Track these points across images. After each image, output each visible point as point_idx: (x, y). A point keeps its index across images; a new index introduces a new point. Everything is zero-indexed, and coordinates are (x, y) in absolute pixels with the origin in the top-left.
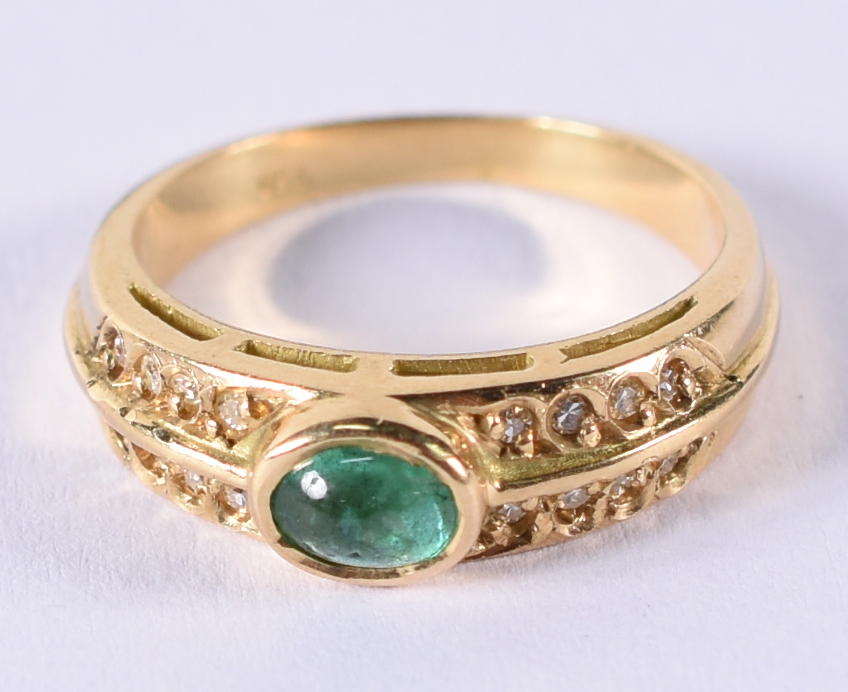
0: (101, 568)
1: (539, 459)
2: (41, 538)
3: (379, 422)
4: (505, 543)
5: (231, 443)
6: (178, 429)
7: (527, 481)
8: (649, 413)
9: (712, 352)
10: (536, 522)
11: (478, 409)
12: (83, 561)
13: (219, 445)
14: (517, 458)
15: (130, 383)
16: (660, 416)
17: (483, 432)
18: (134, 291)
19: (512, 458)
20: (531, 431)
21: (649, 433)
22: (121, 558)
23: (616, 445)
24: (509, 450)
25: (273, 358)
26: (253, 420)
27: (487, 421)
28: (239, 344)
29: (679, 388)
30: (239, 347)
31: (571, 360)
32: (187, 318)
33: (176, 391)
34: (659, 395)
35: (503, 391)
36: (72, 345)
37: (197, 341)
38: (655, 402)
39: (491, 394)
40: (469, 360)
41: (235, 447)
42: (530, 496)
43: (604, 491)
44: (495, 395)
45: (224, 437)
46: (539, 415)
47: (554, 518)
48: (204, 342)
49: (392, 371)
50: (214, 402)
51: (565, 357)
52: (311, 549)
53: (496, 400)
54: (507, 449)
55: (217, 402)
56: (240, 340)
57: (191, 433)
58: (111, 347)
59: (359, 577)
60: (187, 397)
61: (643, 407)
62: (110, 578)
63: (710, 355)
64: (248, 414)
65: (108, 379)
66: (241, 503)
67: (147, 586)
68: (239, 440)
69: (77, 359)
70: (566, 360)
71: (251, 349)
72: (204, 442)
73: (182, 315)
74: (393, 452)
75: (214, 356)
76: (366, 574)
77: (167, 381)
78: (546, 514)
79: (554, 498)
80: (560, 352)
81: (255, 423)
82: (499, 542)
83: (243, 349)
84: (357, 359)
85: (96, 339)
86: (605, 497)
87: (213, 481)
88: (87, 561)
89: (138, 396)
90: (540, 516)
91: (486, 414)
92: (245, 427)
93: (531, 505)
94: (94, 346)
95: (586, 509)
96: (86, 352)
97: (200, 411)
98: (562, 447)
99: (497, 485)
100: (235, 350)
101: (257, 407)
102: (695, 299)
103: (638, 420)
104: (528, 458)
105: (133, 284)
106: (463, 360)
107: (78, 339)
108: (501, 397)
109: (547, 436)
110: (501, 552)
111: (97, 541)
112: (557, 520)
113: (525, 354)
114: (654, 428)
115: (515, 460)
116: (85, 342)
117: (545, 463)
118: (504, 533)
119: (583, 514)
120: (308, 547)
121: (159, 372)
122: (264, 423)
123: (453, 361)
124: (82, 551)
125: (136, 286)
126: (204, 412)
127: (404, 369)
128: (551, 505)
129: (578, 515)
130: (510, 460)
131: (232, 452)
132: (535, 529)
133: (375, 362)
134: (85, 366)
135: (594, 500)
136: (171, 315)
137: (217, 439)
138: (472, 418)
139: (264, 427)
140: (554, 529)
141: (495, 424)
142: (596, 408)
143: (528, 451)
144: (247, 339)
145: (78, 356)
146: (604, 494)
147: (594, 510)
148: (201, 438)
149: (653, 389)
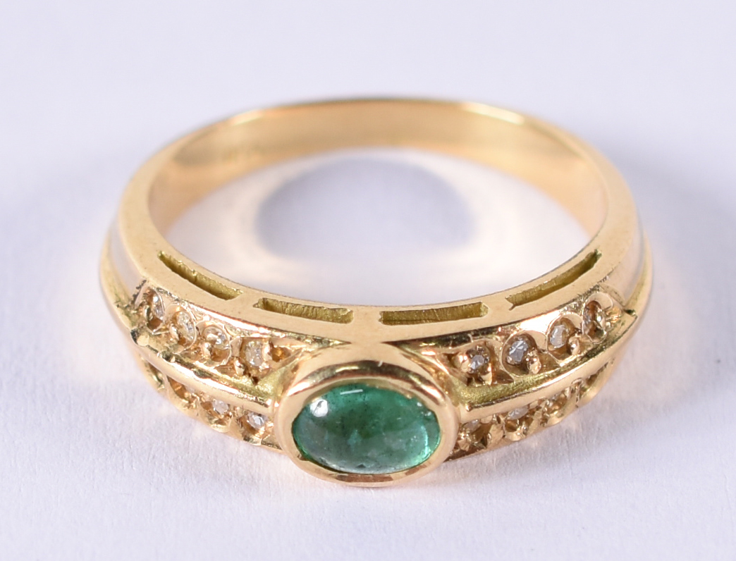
0: (164, 464)
1: (496, 385)
2: (120, 436)
3: (380, 365)
4: (467, 449)
5: (256, 380)
6: (212, 369)
7: (487, 402)
8: (574, 346)
9: (616, 293)
10: (491, 431)
11: (450, 350)
12: (151, 457)
13: (246, 381)
14: (480, 385)
15: (168, 332)
16: (582, 346)
17: (455, 367)
18: (162, 258)
19: (477, 386)
20: (490, 364)
21: (575, 360)
22: (180, 457)
23: (552, 371)
24: (474, 379)
25: (283, 312)
26: (274, 363)
27: (458, 358)
28: (257, 302)
29: (594, 323)
30: (257, 304)
31: (516, 307)
32: (209, 280)
33: (207, 339)
34: (583, 331)
35: (470, 335)
36: (112, 300)
37: (223, 300)
38: (580, 336)
39: (461, 338)
40: (437, 310)
41: (259, 383)
42: (487, 414)
43: (541, 406)
44: (464, 339)
45: (250, 375)
46: (496, 352)
47: (504, 428)
48: (229, 301)
49: (380, 320)
50: (241, 349)
51: (512, 305)
52: (325, 462)
53: (465, 342)
54: (473, 378)
55: (243, 348)
56: (257, 298)
57: (223, 373)
58: (149, 303)
59: (360, 481)
60: (217, 343)
61: (570, 341)
62: (170, 473)
63: (615, 296)
64: (271, 358)
65: (148, 329)
66: (259, 423)
67: (198, 482)
68: (262, 378)
69: (119, 312)
70: (513, 308)
71: (267, 306)
72: (232, 379)
73: (205, 278)
74: (391, 387)
75: (239, 313)
76: (366, 479)
77: (201, 332)
78: (499, 425)
79: (505, 414)
80: (506, 301)
81: (275, 365)
82: (463, 448)
83: (259, 305)
84: (351, 312)
85: (135, 296)
86: (541, 410)
87: (238, 408)
88: (154, 457)
89: (176, 342)
90: (493, 427)
91: (457, 354)
92: (267, 367)
93: (487, 420)
94: (133, 302)
95: (526, 419)
96: (125, 305)
97: (230, 356)
98: (512, 375)
99: (467, 407)
100: (254, 306)
101: (277, 352)
102: (599, 252)
103: (567, 350)
104: (488, 385)
105: (161, 252)
106: (432, 310)
107: (116, 295)
108: (468, 340)
109: (502, 368)
110: (464, 455)
111: (164, 442)
112: (506, 429)
113: (480, 303)
114: (579, 356)
115: (479, 387)
116: (123, 298)
117: (500, 388)
118: (467, 441)
119: (524, 423)
120: (322, 461)
121: (195, 325)
122: (284, 365)
123: (425, 310)
124: (151, 448)
125: (163, 253)
126: (233, 356)
127: (389, 319)
128: (502, 419)
129: (521, 424)
130: (475, 387)
131: (256, 387)
132: (490, 437)
133: (366, 314)
134: (126, 317)
135: (532, 412)
136: (196, 277)
137: (244, 377)
138: (446, 357)
139: (284, 368)
140: (504, 436)
141: (464, 361)
142: (538, 344)
143: (488, 379)
144: (261, 298)
145: (119, 309)
146: (541, 408)
147: (532, 420)
148: (231, 376)
149: (578, 327)
